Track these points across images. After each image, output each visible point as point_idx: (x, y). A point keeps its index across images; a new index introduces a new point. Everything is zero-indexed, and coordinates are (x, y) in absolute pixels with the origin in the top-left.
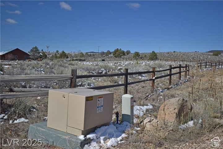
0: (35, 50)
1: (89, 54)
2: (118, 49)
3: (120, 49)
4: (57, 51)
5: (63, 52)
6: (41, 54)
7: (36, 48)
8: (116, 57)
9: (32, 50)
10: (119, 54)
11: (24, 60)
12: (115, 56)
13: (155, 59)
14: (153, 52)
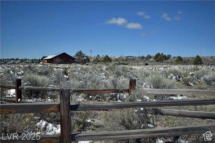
0: (80, 54)
1: (129, 58)
2: (159, 53)
3: (162, 53)
4: (98, 56)
5: (107, 56)
6: (85, 58)
7: (81, 52)
8: (158, 61)
9: (77, 55)
10: (160, 59)
11: (71, 63)
12: (156, 61)
13: (200, 64)
14: (198, 56)
